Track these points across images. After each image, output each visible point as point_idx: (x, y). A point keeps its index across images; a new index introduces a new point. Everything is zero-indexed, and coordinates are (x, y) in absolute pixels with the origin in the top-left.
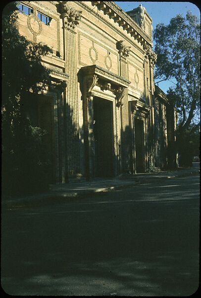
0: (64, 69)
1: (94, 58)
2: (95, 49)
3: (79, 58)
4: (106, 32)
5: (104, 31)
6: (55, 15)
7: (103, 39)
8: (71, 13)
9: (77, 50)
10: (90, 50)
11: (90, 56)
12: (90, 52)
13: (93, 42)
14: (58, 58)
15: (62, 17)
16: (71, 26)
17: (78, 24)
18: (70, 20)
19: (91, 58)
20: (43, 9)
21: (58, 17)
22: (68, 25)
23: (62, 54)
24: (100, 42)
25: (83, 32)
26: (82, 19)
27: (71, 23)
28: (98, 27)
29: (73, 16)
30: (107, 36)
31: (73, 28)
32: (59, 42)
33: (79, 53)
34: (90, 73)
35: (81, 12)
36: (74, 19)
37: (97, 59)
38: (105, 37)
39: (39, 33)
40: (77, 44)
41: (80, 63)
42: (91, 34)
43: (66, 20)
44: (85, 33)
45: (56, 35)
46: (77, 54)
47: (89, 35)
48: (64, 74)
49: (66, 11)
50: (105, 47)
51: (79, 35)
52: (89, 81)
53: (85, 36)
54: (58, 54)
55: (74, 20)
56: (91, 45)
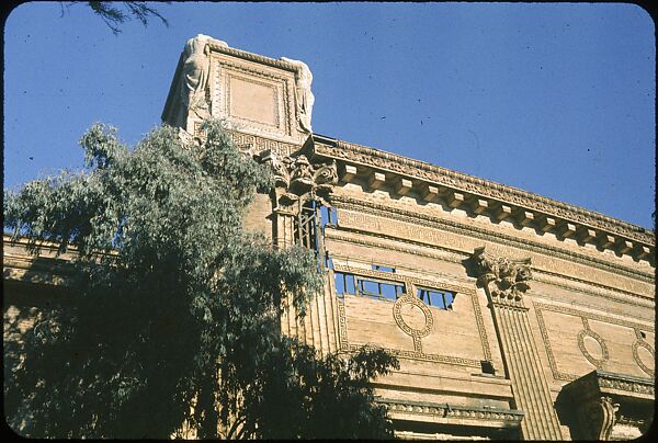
0: (512, 401)
1: (598, 357)
2: (594, 335)
3: (552, 365)
4: (615, 290)
5: (610, 288)
6: (464, 285)
7: (612, 305)
8: (501, 270)
9: (541, 347)
10: (580, 338)
11: (584, 352)
12: (581, 344)
13: (584, 318)
14: (489, 378)
15: (482, 284)
16: (510, 298)
17: (529, 288)
18: (503, 286)
19: (589, 357)
20: (430, 278)
21: (472, 286)
22: (502, 296)
23: (497, 364)
24: (605, 314)
25: (549, 302)
26: (535, 275)
27: (509, 291)
28: (590, 283)
29: (509, 274)
30: (622, 295)
31: (517, 299)
32: (484, 337)
33: (549, 352)
34: (589, 395)
35: (528, 261)
36: (512, 280)
37: (607, 358)
38: (616, 300)
39: (427, 331)
40: (537, 333)
41: (557, 376)
42: (573, 302)
43: (492, 286)
44: (555, 303)
45: (474, 326)
46: (543, 355)
47: (569, 306)
48: (513, 412)
49: (487, 269)
50: (624, 323)
51: (538, 312)
52: (594, 416)
53: (556, 309)
54: (487, 368)
55: (514, 282)
56: (581, 327)
